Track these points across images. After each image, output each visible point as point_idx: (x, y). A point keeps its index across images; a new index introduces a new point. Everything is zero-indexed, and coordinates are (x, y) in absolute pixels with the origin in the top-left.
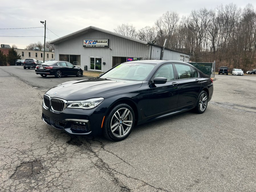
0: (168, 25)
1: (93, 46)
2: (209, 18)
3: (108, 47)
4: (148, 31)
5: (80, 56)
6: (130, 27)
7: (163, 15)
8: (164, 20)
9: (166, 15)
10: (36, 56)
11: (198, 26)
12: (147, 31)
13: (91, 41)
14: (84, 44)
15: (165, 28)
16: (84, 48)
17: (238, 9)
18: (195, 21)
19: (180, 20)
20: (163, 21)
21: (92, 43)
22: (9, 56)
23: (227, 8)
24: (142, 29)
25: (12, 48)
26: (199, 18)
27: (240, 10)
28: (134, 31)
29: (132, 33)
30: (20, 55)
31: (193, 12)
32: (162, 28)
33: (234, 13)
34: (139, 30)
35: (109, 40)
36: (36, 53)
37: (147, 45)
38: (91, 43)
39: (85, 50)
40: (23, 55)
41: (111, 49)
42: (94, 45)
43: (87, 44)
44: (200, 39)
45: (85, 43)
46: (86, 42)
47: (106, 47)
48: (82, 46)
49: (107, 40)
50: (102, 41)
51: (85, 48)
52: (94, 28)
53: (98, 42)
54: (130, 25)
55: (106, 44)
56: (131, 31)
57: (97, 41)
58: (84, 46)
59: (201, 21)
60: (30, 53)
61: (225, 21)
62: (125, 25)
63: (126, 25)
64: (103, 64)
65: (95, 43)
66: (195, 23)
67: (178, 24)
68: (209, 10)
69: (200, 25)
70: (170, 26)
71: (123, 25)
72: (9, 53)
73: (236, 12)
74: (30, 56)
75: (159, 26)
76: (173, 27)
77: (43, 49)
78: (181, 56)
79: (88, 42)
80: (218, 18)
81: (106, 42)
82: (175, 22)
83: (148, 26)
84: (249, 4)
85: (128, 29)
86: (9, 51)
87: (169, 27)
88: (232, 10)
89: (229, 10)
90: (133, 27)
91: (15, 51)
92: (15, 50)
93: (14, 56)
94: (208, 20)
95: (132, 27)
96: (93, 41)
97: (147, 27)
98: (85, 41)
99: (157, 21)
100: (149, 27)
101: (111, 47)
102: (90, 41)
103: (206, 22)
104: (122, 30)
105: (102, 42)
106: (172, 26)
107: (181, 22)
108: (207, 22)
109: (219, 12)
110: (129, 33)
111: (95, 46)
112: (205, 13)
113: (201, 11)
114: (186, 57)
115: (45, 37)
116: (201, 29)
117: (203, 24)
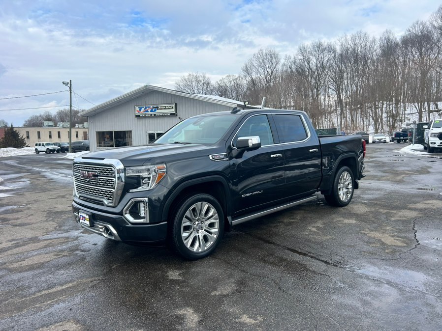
1: (151, 115)
2: (327, 56)
3: (176, 115)
4: (232, 83)
5: (131, 131)
6: (201, 79)
7: (254, 55)
8: (255, 63)
9: (259, 56)
10: (50, 137)
11: (311, 70)
14: (137, 113)
15: (259, 76)
16: (136, 118)
17: (371, 39)
18: (306, 62)
19: (282, 61)
20: (255, 65)
21: (149, 110)
22: (6, 140)
23: (353, 39)
24: (222, 79)
25: (10, 126)
26: (311, 57)
27: (374, 41)
28: (208, 84)
29: (205, 87)
30: (24, 137)
31: (302, 49)
33: (366, 45)
34: (217, 82)
35: (176, 104)
36: (50, 132)
38: (148, 111)
39: (139, 122)
40: (28, 137)
42: (153, 113)
44: (317, 89)
46: (140, 110)
47: (172, 115)
48: (134, 116)
49: (174, 105)
50: (166, 107)
51: (139, 120)
52: (152, 88)
54: (201, 74)
55: (173, 111)
56: (204, 84)
57: (158, 107)
58: (138, 116)
59: (315, 61)
60: (39, 133)
62: (193, 76)
63: (195, 75)
65: (155, 111)
66: (306, 64)
67: (279, 67)
68: (326, 44)
69: (314, 68)
70: (266, 71)
71: (190, 75)
72: (5, 135)
73: (368, 44)
74: (39, 137)
75: (249, 74)
76: (272, 73)
77: (59, 125)
79: (143, 110)
80: (341, 55)
81: (173, 108)
82: (274, 65)
84: (387, 30)
85: (198, 82)
86: (5, 132)
88: (361, 42)
89: (357, 41)
90: (207, 77)
91: (15, 132)
92: (15, 130)
93: (14, 139)
94: (327, 59)
95: (204, 77)
96: (151, 107)
97: (230, 76)
99: (245, 66)
100: (233, 76)
101: (178, 114)
102: (146, 108)
103: (323, 63)
104: (189, 83)
105: (165, 109)
107: (284, 65)
108: (325, 61)
109: (342, 45)
110: (201, 88)
111: (155, 115)
112: (320, 48)
113: (313, 47)
115: (71, 106)
116: (316, 73)
117: (319, 65)
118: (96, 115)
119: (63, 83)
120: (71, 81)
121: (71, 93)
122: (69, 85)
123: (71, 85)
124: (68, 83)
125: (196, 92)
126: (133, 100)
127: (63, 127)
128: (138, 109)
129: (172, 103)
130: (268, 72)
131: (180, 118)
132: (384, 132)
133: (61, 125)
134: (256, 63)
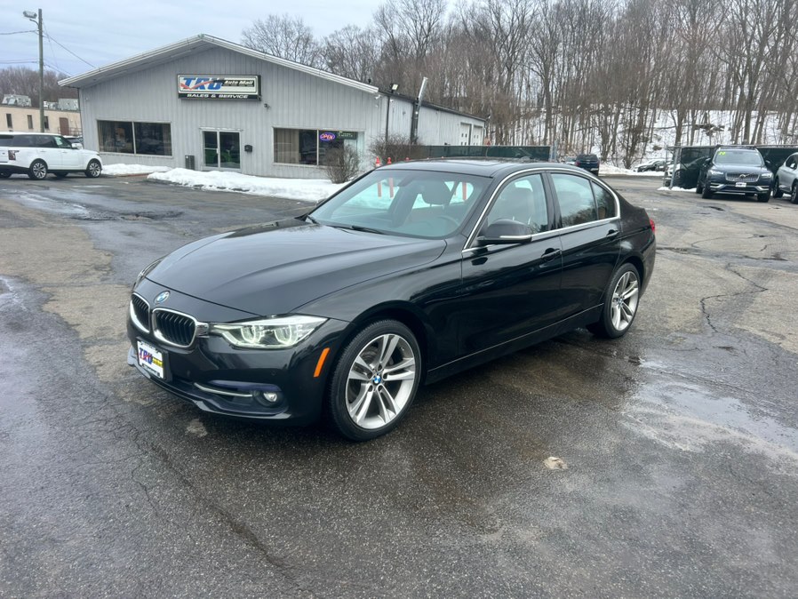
0: (413, 24)
1: (210, 95)
2: (532, 7)
3: (260, 100)
4: (354, 42)
5: (168, 126)
6: (293, 28)
11: (502, 31)
12: (351, 41)
13: (205, 80)
14: (182, 88)
15: (405, 32)
16: (179, 100)
18: (493, 15)
20: (400, 10)
21: (206, 86)
24: (334, 33)
26: (503, 5)
28: (307, 41)
29: (302, 47)
32: (396, 32)
34: (326, 38)
35: (259, 77)
37: (375, 95)
38: (202, 87)
39: (184, 108)
41: (269, 104)
42: (214, 92)
43: (192, 89)
44: (509, 70)
45: (182, 85)
46: (188, 84)
47: (252, 98)
48: (175, 96)
49: (255, 79)
50: (239, 81)
51: (185, 103)
52: (213, 41)
53: (226, 82)
54: (295, 19)
55: (253, 90)
56: (298, 39)
57: (223, 81)
58: (183, 96)
59: (510, 14)
61: (576, 17)
62: (278, 20)
63: (281, 18)
64: (246, 150)
65: (218, 87)
66: (494, 19)
67: (445, 20)
69: (507, 27)
70: (419, 26)
71: (271, 18)
75: (386, 28)
76: (429, 30)
77: (8, 100)
78: (462, 124)
79: (193, 83)
80: (557, 7)
81: (253, 84)
82: (434, 15)
83: (351, 25)
85: (288, 33)
87: (419, 31)
90: (305, 25)
94: (531, 13)
95: (300, 26)
96: (211, 79)
97: (350, 28)
98: (182, 81)
99: (379, 10)
100: (356, 29)
101: (263, 98)
102: (199, 81)
103: (523, 19)
104: (269, 36)
105: (238, 85)
106: (426, 26)
107: (453, 16)
108: (528, 17)
110: (293, 46)
111: (217, 96)
114: (475, 126)
115: (42, 64)
116: (509, 38)
117: (516, 23)
118: (95, 86)
119: (25, 14)
120: (40, 11)
121: (41, 36)
122: (37, 20)
123: (40, 19)
124: (35, 15)
125: (283, 54)
126: (173, 61)
127: (16, 105)
128: (184, 82)
129: (252, 75)
130: (422, 27)
131: (266, 106)
132: (617, 159)
133: (12, 102)
134: (402, 8)
